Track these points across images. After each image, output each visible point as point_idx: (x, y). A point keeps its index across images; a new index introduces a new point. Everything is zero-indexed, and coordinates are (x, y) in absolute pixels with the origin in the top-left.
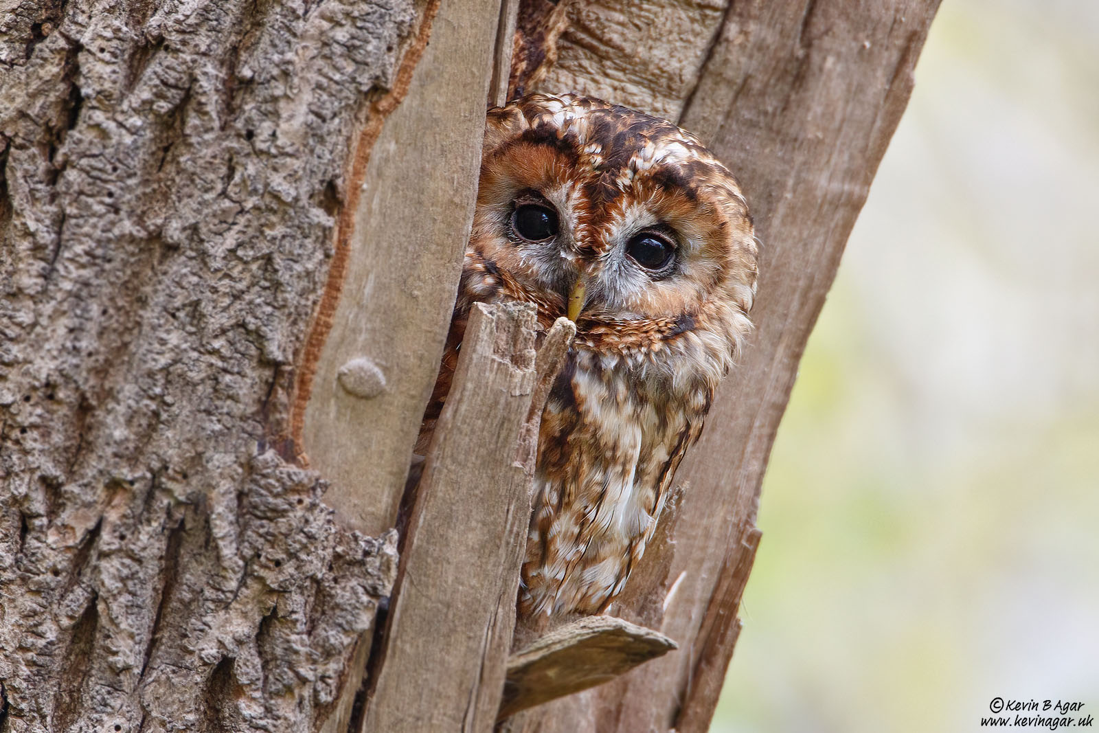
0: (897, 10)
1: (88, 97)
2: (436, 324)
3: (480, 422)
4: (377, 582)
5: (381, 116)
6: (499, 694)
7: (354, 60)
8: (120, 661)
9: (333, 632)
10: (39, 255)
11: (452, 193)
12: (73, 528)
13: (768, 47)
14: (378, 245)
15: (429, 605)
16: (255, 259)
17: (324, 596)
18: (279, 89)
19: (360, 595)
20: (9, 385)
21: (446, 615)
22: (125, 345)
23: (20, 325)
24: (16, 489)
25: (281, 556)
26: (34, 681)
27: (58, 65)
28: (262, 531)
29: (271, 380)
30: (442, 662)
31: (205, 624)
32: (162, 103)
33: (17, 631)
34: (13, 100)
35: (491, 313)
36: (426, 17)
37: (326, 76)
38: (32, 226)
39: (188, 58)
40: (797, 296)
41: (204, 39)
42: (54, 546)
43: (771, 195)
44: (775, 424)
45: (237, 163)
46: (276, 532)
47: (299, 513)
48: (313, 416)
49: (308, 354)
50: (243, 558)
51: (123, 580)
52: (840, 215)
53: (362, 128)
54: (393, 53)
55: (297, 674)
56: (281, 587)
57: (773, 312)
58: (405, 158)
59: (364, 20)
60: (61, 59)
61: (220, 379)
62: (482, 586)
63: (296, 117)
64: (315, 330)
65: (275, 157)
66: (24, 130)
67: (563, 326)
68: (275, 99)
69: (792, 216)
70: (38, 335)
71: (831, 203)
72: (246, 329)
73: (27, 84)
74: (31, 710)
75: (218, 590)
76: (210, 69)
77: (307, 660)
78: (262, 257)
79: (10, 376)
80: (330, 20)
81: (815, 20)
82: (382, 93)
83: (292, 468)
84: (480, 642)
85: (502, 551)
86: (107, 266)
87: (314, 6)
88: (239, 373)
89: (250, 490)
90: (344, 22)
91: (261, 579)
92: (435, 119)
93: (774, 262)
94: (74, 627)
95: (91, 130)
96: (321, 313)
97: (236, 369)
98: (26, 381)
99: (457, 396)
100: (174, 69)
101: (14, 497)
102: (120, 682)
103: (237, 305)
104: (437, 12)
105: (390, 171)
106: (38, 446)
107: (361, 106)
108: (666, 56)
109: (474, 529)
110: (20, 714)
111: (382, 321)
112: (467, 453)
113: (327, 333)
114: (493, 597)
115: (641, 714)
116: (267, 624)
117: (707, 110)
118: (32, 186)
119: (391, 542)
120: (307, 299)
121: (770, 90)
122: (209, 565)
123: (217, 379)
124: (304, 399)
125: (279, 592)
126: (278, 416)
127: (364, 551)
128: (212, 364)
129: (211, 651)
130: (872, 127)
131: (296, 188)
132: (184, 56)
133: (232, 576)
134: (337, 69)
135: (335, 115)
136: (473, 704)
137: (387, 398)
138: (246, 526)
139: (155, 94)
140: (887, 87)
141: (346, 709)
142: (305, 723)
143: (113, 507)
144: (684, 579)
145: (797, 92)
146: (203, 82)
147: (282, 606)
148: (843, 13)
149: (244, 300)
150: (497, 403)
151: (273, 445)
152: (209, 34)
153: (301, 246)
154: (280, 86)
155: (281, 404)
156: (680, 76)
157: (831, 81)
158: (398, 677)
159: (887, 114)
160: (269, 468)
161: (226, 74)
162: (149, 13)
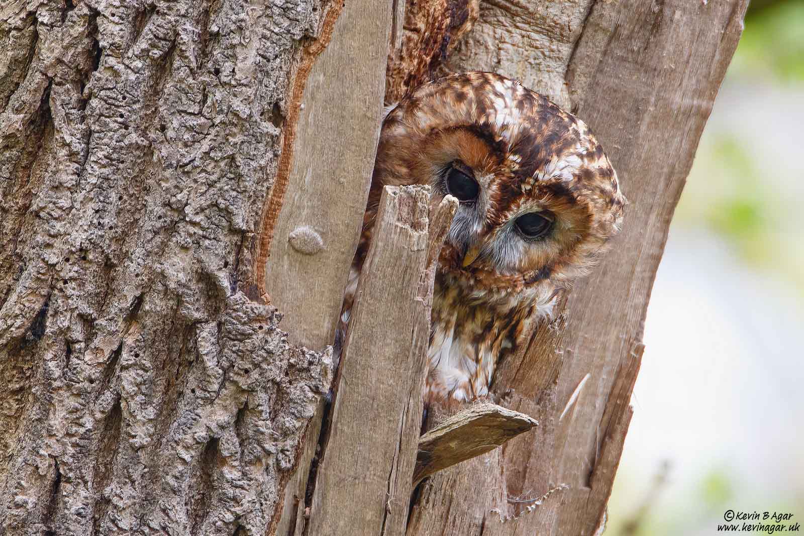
1: (104, 48)
2: (358, 202)
3: (389, 269)
4: (318, 383)
5: (312, 57)
6: (414, 460)
7: (288, 18)
8: (137, 442)
9: (288, 419)
10: (73, 160)
11: (365, 109)
12: (102, 350)
13: (632, 5)
14: (314, 147)
15: (359, 398)
16: (223, 159)
17: (283, 393)
18: (236, 39)
19: (307, 392)
20: (55, 250)
21: (372, 405)
22: (136, 221)
23: (61, 208)
24: (61, 323)
25: (248, 366)
26: (78, 457)
27: (83, 26)
28: (234, 349)
29: (239, 243)
30: (371, 439)
31: (197, 415)
32: (155, 51)
33: (65, 422)
34: (53, 51)
35: (394, 193)
37: (269, 29)
38: (68, 139)
39: (173, 19)
40: (662, 179)
41: (183, 5)
42: (90, 363)
43: (638, 109)
45: (208, 92)
46: (244, 350)
47: (261, 336)
48: (272, 268)
49: (266, 224)
50: (222, 368)
51: (137, 385)
52: (692, 122)
53: (298, 66)
54: (317, 13)
55: (263, 448)
56: (248, 387)
57: (645, 191)
58: (331, 86)
60: (85, 22)
61: (201, 243)
62: (397, 384)
63: (248, 59)
64: (270, 208)
65: (235, 87)
66: (61, 72)
67: (449, 201)
68: (233, 46)
69: (655, 123)
70: (74, 215)
71: (684, 114)
72: (218, 208)
73: (62, 40)
74: (76, 478)
75: (205, 391)
76: (188, 26)
77: (270, 438)
78: (228, 157)
79: (55, 245)
82: (311, 41)
83: (255, 304)
84: (398, 424)
85: (410, 359)
86: (121, 166)
88: (214, 239)
89: (226, 320)
91: (235, 383)
92: (352, 59)
93: (643, 156)
94: (105, 419)
95: (107, 71)
96: (274, 195)
97: (212, 236)
98: (65, 247)
99: (373, 252)
100: (163, 27)
101: (60, 328)
102: (138, 456)
103: (211, 191)
105: (320, 96)
106: (76, 293)
107: (296, 50)
109: (389, 345)
110: (68, 481)
111: (318, 201)
112: (382, 291)
113: (279, 209)
114: (406, 392)
116: (242, 414)
117: (590, 50)
118: (67, 111)
119: (327, 355)
120: (263, 186)
121: (635, 35)
122: (198, 374)
123: (199, 243)
124: (265, 256)
125: (249, 391)
126: (245, 268)
127: (309, 361)
128: (195, 233)
129: (201, 433)
130: (712, 60)
131: (250, 108)
132: (169, 17)
133: (215, 381)
134: (277, 25)
135: (276, 57)
136: (395, 467)
137: (324, 254)
138: (223, 347)
139: (150, 45)
140: (723, 32)
141: (304, 472)
142: (272, 482)
143: (129, 335)
144: (589, 379)
145: (655, 36)
146: (185, 37)
147: (251, 401)
149: (216, 188)
150: (401, 256)
151: (242, 288)
152: (187, 2)
153: (255, 149)
154: (237, 37)
155: (246, 260)
156: (569, 26)
157: (679, 28)
158: (340, 449)
159: (723, 50)
160: (238, 304)
161: (201, 30)
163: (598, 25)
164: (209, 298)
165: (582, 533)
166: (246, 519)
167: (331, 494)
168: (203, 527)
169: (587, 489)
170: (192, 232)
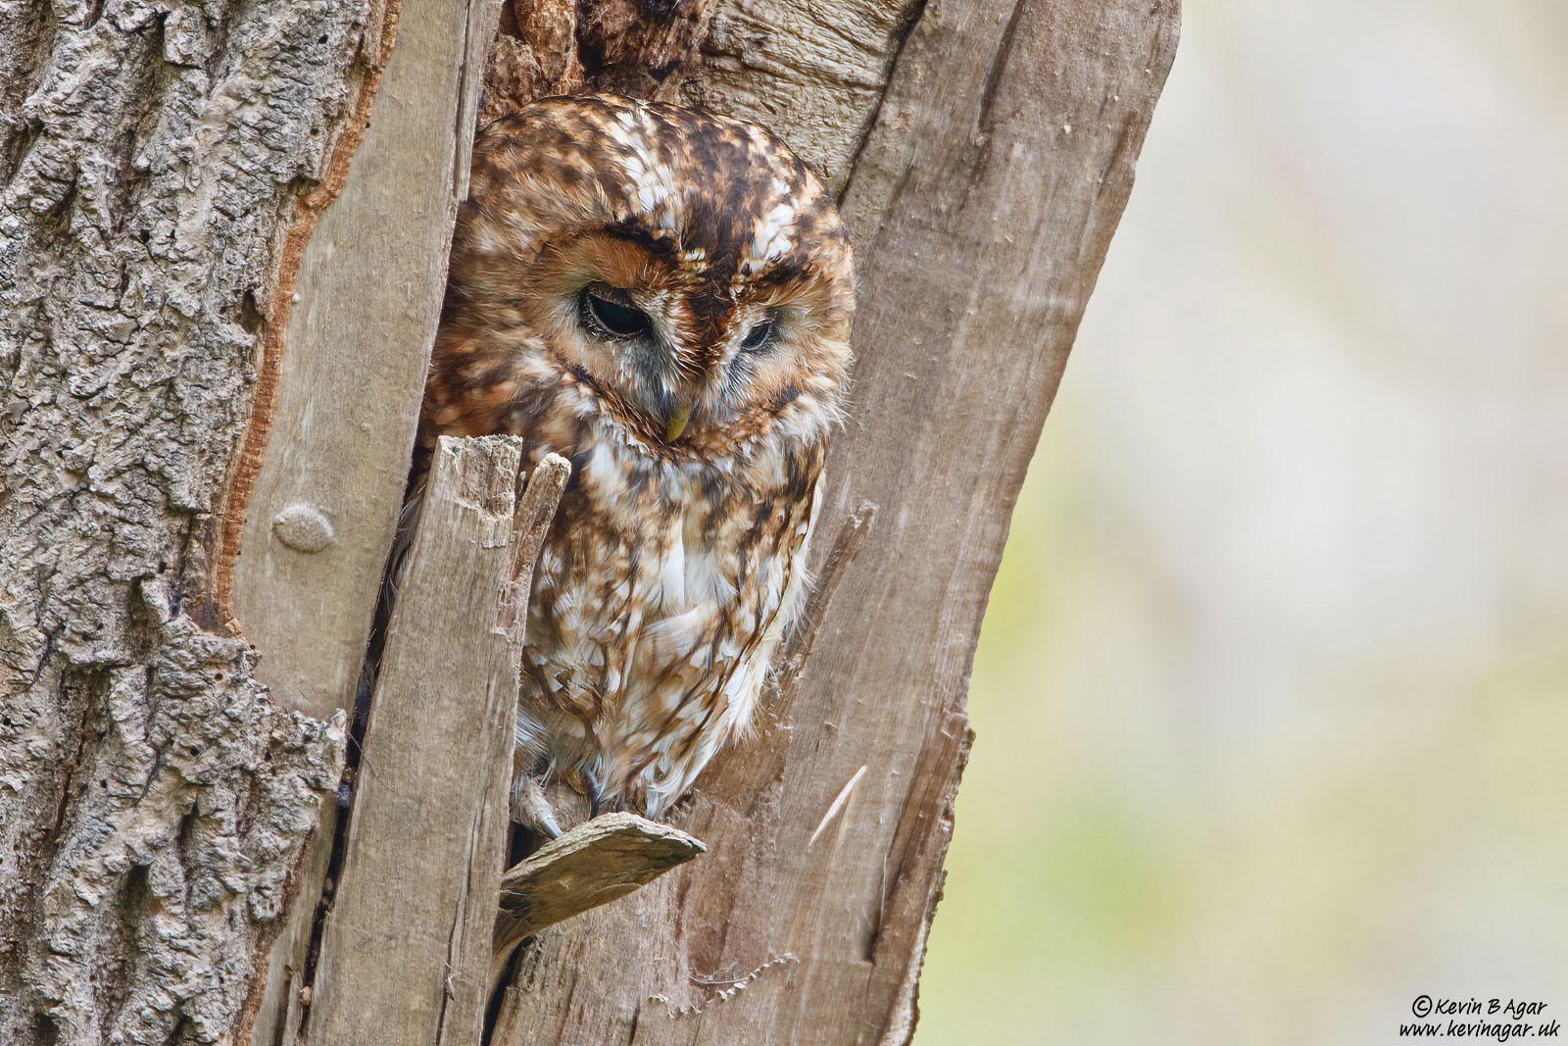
0: (1108, 88)
2: (392, 463)
3: (445, 579)
4: (320, 773)
5: (312, 213)
6: (494, 908)
7: (267, 146)
9: (268, 834)
11: (405, 304)
13: (935, 132)
14: (317, 369)
15: (396, 800)
16: (154, 385)
17: (260, 790)
18: (177, 181)
19: (299, 789)
21: (418, 813)
25: (197, 742)
28: (173, 712)
29: (185, 531)
30: (417, 869)
31: (109, 825)
32: (41, 200)
35: (455, 449)
36: (363, 93)
37: (233, 165)
39: (70, 145)
40: (995, 433)
41: (89, 122)
43: (949, 311)
45: (131, 270)
46: (190, 714)
47: (219, 691)
48: (245, 575)
49: (232, 499)
50: (153, 745)
52: (1048, 335)
53: (287, 228)
54: (320, 136)
55: (224, 884)
56: (198, 779)
57: (963, 453)
58: (346, 263)
59: (278, 97)
61: (117, 530)
62: (462, 777)
63: (197, 215)
64: (240, 470)
65: (175, 262)
67: (552, 464)
68: (173, 193)
69: (979, 337)
71: (1031, 321)
72: (146, 470)
75: (125, 783)
76: (98, 158)
77: (236, 867)
78: (163, 384)
80: (238, 97)
81: (998, 99)
82: (310, 185)
83: (210, 636)
84: (464, 846)
85: (484, 734)
87: (220, 81)
88: (140, 523)
89: (160, 664)
90: (253, 100)
91: (175, 771)
92: (382, 217)
93: (958, 392)
96: (246, 450)
97: (136, 519)
99: (416, 550)
100: (52, 158)
103: (134, 442)
104: (376, 87)
105: (328, 280)
107: (283, 201)
108: (807, 144)
109: (447, 709)
111: (325, 459)
112: (432, 616)
113: (258, 474)
114: (478, 791)
116: (188, 824)
117: (863, 209)
119: (336, 724)
120: (225, 434)
121: (942, 184)
122: (113, 754)
123: (112, 530)
124: (231, 553)
125: (199, 786)
126: (193, 575)
127: (305, 735)
128: (105, 513)
129: (117, 856)
130: (1083, 228)
131: (200, 300)
132: (65, 142)
133: (140, 767)
134: (247, 157)
135: (247, 212)
136: (460, 920)
137: (336, 552)
138: (155, 708)
139: (32, 188)
140: (1101, 181)
141: (303, 927)
142: (241, 943)
144: (865, 775)
145: (978, 187)
146: (90, 176)
147: (204, 803)
148: (1036, 92)
149: (142, 435)
150: (466, 557)
151: (189, 609)
152: (96, 115)
153: (210, 369)
154: (179, 177)
155: (196, 561)
156: (825, 167)
157: (1021, 173)
158: (363, 887)
159: (1102, 212)
160: (180, 636)
161: (121, 164)
162: (30, 91)
163: (877, 166)
164: (134, 624)
165: (860, 1040)
166: (194, 1005)
167: (347, 964)
168: (121, 1019)
169: (867, 964)
170: (101, 512)
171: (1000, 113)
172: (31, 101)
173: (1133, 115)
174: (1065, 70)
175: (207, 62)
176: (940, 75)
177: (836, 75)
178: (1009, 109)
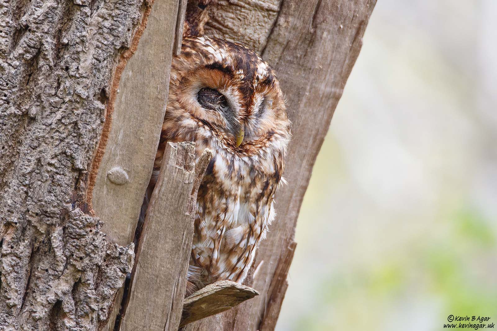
0: (355, 11)
2: (151, 152)
3: (170, 195)
4: (125, 266)
5: (125, 60)
6: (180, 315)
7: (113, 35)
8: (11, 302)
9: (106, 289)
11: (157, 93)
13: (297, 28)
14: (124, 117)
15: (149, 276)
16: (70, 123)
17: (102, 273)
19: (118, 272)
21: (156, 281)
22: (13, 162)
25: (82, 255)
28: (74, 244)
29: (77, 177)
30: (155, 302)
31: (49, 285)
32: (28, 55)
35: (175, 147)
36: (145, 16)
37: (100, 42)
39: (39, 35)
40: (312, 138)
41: (46, 26)
43: (300, 94)
44: (303, 195)
45: (61, 81)
46: (80, 245)
47: (91, 236)
48: (96, 193)
49: (94, 165)
50: (66, 256)
51: (12, 266)
52: (330, 102)
53: (117, 65)
54: (130, 32)
55: (90, 307)
56: (82, 268)
57: (301, 145)
58: (136, 78)
59: (117, 17)
61: (55, 177)
62: (172, 267)
63: (87, 61)
64: (97, 155)
65: (78, 78)
67: (207, 152)
68: (78, 53)
69: (309, 102)
71: (326, 97)
72: (66, 155)
75: (55, 270)
76: (49, 40)
77: (95, 301)
78: (73, 123)
80: (102, 17)
81: (318, 16)
82: (126, 49)
83: (87, 216)
84: (171, 293)
85: (181, 252)
86: (4, 127)
87: (95, 11)
88: (63, 174)
89: (69, 226)
90: (108, 18)
91: (74, 266)
92: (149, 61)
93: (301, 123)
96: (100, 147)
97: (62, 173)
99: (160, 184)
100: (33, 40)
102: (12, 311)
103: (62, 144)
104: (150, 13)
105: (129, 84)
107: (116, 55)
108: (252, 32)
109: (168, 243)
111: (126, 150)
112: (165, 208)
113: (103, 156)
114: (177, 272)
115: (243, 324)
116: (77, 285)
119: (131, 249)
120: (93, 141)
121: (298, 47)
122: (51, 259)
123: (53, 177)
124: (92, 185)
125: (82, 271)
126: (81, 193)
127: (120, 252)
128: (51, 171)
129: (52, 297)
130: (344, 63)
131: (88, 92)
132: (37, 34)
133: (61, 264)
134: (106, 39)
135: (105, 59)
136: (168, 320)
137: (129, 185)
138: (67, 242)
139: (25, 51)
140: (351, 45)
141: (112, 323)
142: (94, 329)
143: (8, 234)
144: (263, 264)
145: (311, 48)
146: (46, 45)
147: (83, 277)
148: (331, 13)
149: (65, 142)
150: (178, 186)
151: (79, 206)
152: (49, 24)
153: (90, 118)
154: (80, 47)
155: (82, 188)
156: (259, 41)
157: (326, 43)
158: (135, 308)
159: (350, 57)
160: (77, 216)
161: (56, 42)
162: (22, 15)
163: (277, 40)
170: (50, 170)
171: (319, 21)
172: (24, 18)
173: (363, 21)
174: (341, 5)
175: (89, 4)
176: (301, 7)
177: (263, 7)
178: (322, 19)
